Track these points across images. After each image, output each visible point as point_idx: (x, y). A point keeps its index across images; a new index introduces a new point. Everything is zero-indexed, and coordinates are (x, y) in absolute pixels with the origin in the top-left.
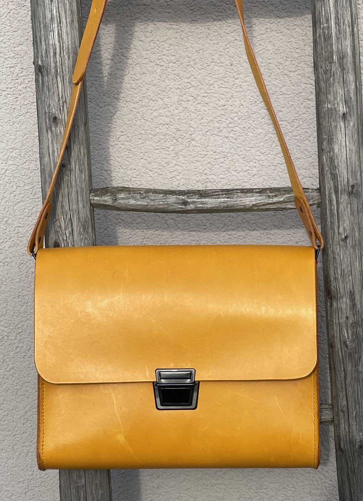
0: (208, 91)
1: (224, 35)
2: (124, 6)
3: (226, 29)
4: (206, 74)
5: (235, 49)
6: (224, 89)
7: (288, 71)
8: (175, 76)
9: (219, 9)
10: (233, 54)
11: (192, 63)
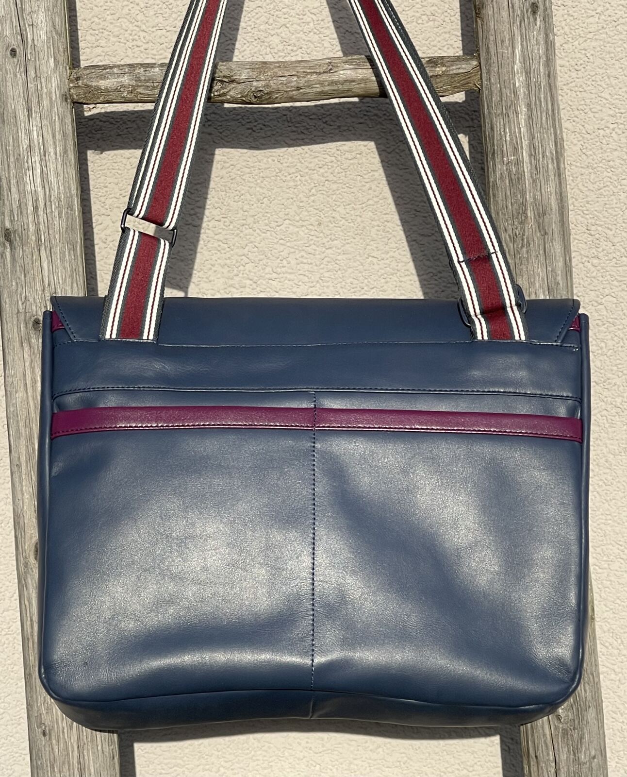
0: (279, 270)
1: (307, 173)
2: (128, 123)
3: (311, 163)
4: (275, 241)
5: (325, 196)
6: (306, 267)
7: (419, 234)
8: (220, 243)
9: (296, 127)
10: (322, 206)
11: (250, 220)
